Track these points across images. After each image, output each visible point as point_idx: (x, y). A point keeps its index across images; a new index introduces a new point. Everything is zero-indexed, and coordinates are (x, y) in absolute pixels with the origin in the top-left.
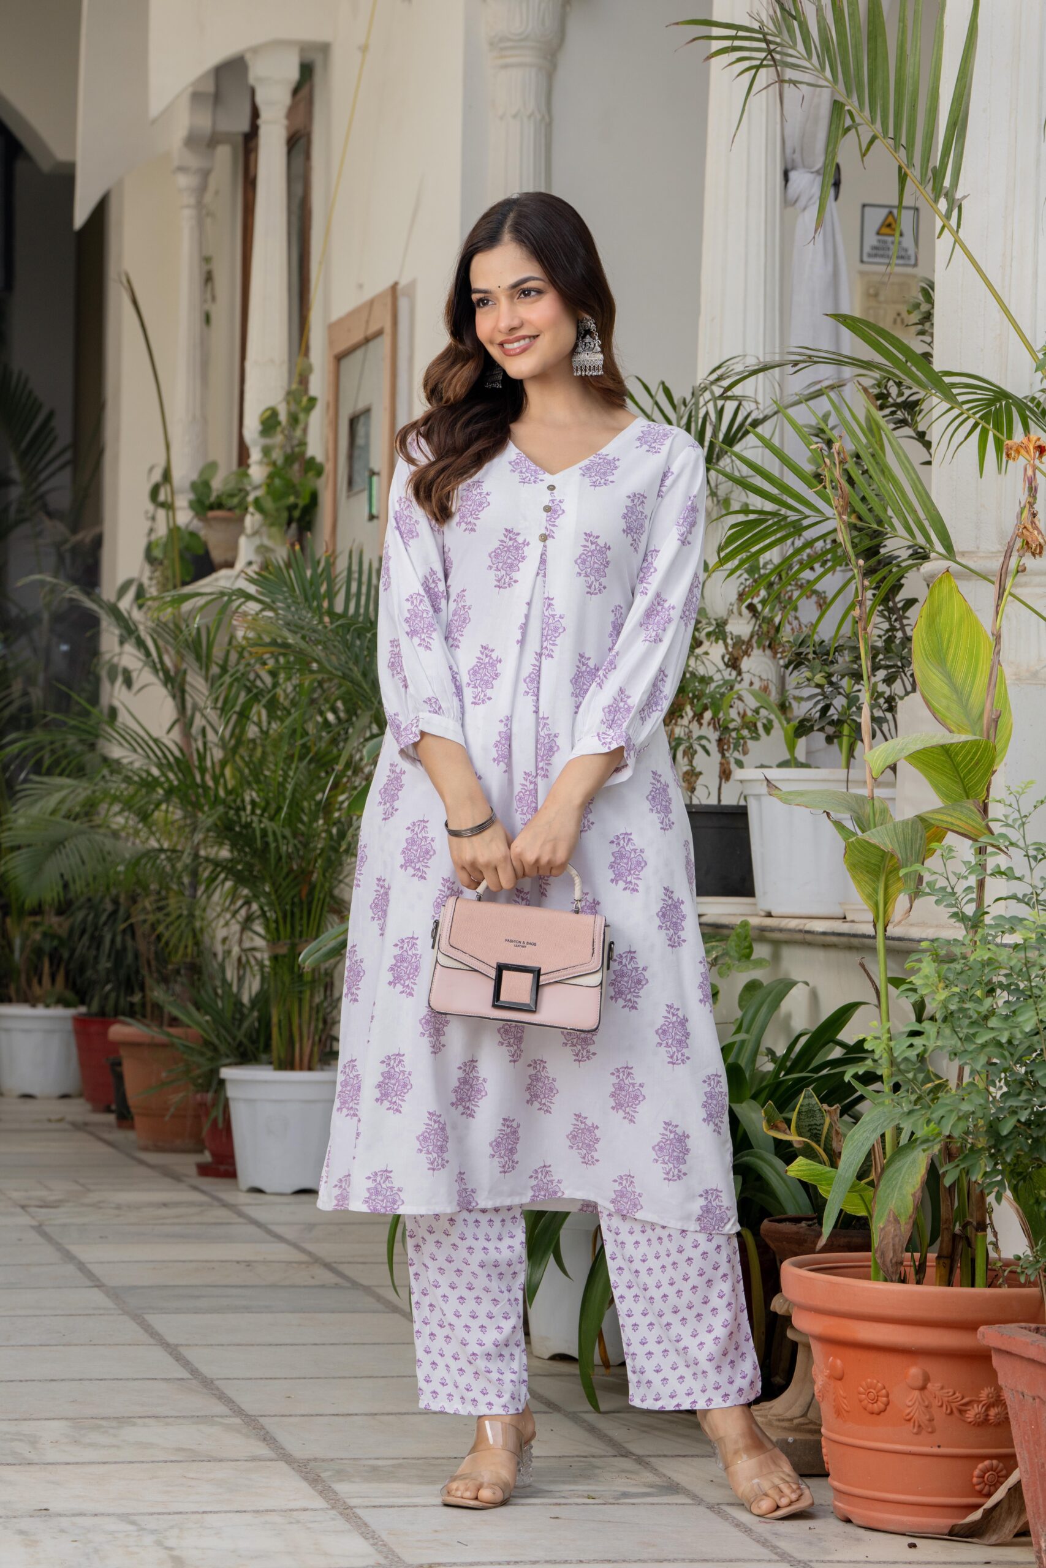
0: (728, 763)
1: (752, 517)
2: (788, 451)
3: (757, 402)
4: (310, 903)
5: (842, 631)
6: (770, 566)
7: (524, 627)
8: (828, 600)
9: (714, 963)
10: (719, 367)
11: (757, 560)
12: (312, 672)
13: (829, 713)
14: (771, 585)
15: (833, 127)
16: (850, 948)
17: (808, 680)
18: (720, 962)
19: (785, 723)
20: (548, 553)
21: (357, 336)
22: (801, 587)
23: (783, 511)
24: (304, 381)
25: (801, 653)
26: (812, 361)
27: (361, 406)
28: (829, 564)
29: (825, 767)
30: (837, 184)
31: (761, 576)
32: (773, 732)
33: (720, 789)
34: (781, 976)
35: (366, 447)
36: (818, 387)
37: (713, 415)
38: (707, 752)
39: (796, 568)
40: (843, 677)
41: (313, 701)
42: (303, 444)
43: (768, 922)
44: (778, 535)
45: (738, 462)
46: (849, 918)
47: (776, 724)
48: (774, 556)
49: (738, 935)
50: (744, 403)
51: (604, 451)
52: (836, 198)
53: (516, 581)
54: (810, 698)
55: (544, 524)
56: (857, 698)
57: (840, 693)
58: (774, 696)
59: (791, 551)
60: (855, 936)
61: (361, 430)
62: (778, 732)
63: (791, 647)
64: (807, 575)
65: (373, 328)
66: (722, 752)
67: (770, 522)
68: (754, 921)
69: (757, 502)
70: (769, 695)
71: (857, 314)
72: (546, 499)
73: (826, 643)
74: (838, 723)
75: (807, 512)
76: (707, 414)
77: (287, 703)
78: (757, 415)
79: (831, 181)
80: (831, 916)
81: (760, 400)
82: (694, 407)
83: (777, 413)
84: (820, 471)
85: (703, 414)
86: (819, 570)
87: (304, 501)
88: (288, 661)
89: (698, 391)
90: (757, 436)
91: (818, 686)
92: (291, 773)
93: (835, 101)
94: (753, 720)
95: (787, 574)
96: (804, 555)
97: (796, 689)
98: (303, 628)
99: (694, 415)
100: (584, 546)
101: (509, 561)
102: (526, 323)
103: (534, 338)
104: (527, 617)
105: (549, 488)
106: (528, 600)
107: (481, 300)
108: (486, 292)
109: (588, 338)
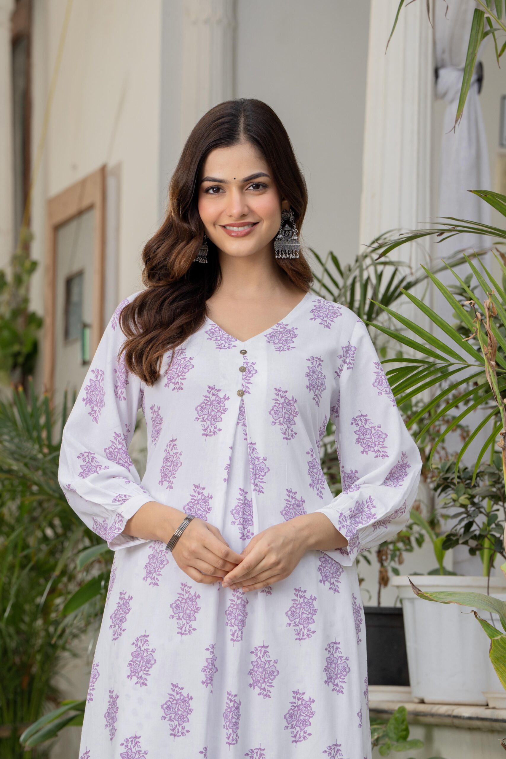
0: (386, 571)
1: (404, 364)
2: (437, 310)
3: (410, 267)
4: (30, 693)
5: (483, 460)
6: (421, 405)
7: (229, 468)
8: (471, 433)
9: (375, 743)
10: (377, 240)
11: (410, 401)
12: (33, 494)
13: (472, 529)
14: (421, 420)
15: (474, 31)
16: (492, 731)
17: (454, 501)
18: (381, 742)
19: (434, 537)
20: (245, 406)
21: (72, 210)
22: (448, 422)
23: (431, 359)
24: (26, 246)
25: (448, 478)
26: (456, 230)
27: (76, 268)
28: (471, 403)
29: (469, 575)
30: (480, 80)
31: (415, 413)
32: (424, 545)
33: (379, 593)
34: (434, 755)
35: (80, 304)
36: (461, 255)
37: (374, 280)
38: (369, 562)
39: (443, 406)
40: (484, 498)
41: (33, 520)
42: (26, 300)
43: (422, 708)
44: (428, 380)
45: (394, 319)
46: (491, 705)
47: (427, 538)
48: (425, 396)
49: (396, 720)
50: (400, 269)
51: (284, 321)
52: (479, 91)
53: (220, 430)
54: (456, 516)
55: (241, 381)
56: (496, 517)
57: (481, 512)
58: (425, 514)
59: (438, 392)
60: (496, 720)
61: (75, 289)
62: (429, 546)
63: (439, 473)
64: (453, 412)
65: (86, 203)
66: (381, 561)
67: (420, 369)
68: (410, 707)
69: (409, 352)
70: (420, 513)
71: (497, 190)
72: (240, 361)
73: (469, 469)
74: (480, 538)
75: (452, 360)
76: (369, 278)
77: (12, 521)
78: (410, 279)
79: (474, 77)
80: (475, 703)
81: (413, 265)
82: (357, 273)
83: (427, 277)
84: (464, 324)
85: (365, 276)
86: (463, 407)
87: (26, 349)
88: (12, 485)
89: (360, 259)
90: (410, 297)
91: (462, 506)
92: (14, 580)
93: (476, 10)
94: (407, 534)
95: (436, 411)
96: (450, 396)
97: (444, 508)
98: (25, 457)
99: (358, 279)
100: (276, 400)
101: (213, 413)
102: (251, 211)
103: (255, 224)
104: (231, 459)
105: (241, 352)
106: (231, 445)
107: (212, 188)
108: (221, 181)
109: (287, 227)
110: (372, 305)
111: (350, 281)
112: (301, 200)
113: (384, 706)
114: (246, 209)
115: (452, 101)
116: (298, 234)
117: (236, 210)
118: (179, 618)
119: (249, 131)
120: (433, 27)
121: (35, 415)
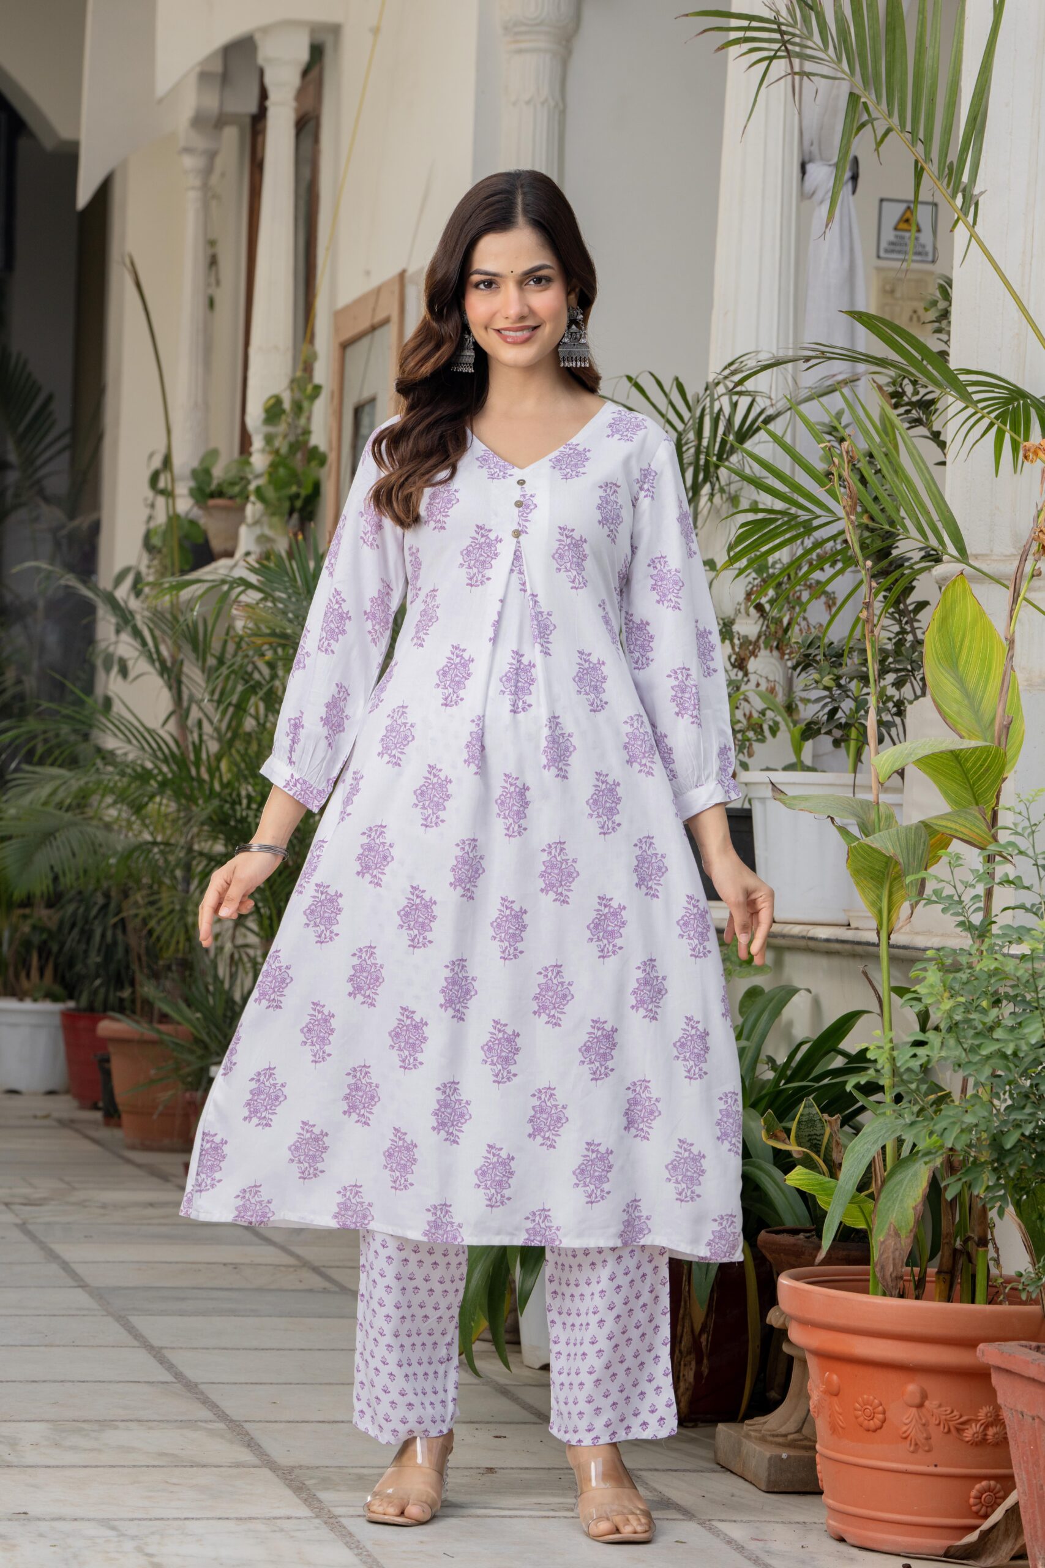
1: (760, 516)
2: (800, 449)
3: (770, 398)
6: (778, 566)
7: (497, 625)
8: (839, 602)
10: (732, 364)
11: (766, 560)
13: (837, 716)
14: (779, 584)
15: (849, 119)
16: (854, 955)
17: (817, 682)
19: (791, 725)
20: (522, 549)
21: (363, 324)
22: (810, 587)
23: (793, 510)
24: (308, 368)
25: (810, 655)
26: (825, 357)
27: (366, 395)
28: (839, 565)
29: (832, 771)
30: (855, 178)
31: (772, 576)
32: (779, 734)
34: (783, 983)
36: (832, 382)
37: (727, 412)
39: (805, 568)
40: (851, 679)
42: (307, 432)
44: (787, 536)
45: (749, 460)
46: (853, 926)
47: (783, 726)
48: (784, 556)
50: (758, 399)
51: (573, 441)
52: (854, 192)
53: (488, 579)
54: (818, 700)
55: (517, 519)
56: (866, 702)
57: (848, 696)
58: (780, 698)
59: (800, 552)
60: (858, 943)
61: (365, 419)
62: (786, 736)
63: (799, 648)
64: (817, 575)
65: (380, 316)
67: (780, 522)
69: (767, 501)
70: (776, 696)
71: (873, 311)
72: (516, 494)
73: (838, 644)
74: (846, 727)
75: (819, 512)
76: (721, 410)
78: (770, 411)
79: (848, 174)
80: (835, 922)
81: (773, 396)
82: (707, 402)
83: (790, 409)
85: (716, 409)
86: (829, 571)
87: (305, 493)
89: (711, 386)
90: (770, 433)
91: (826, 688)
93: (851, 94)
94: (759, 722)
95: (796, 574)
96: (814, 556)
97: (804, 690)
99: (707, 411)
100: (560, 540)
101: (482, 558)
102: (532, 312)
103: (535, 328)
104: (500, 614)
105: (518, 482)
106: (501, 597)
107: (483, 282)
108: (495, 275)
109: (573, 327)
110: (724, 442)
111: (698, 413)
114: (526, 310)
115: (821, 202)
117: (514, 310)
118: (424, 808)
119: (529, 212)
120: (800, 113)
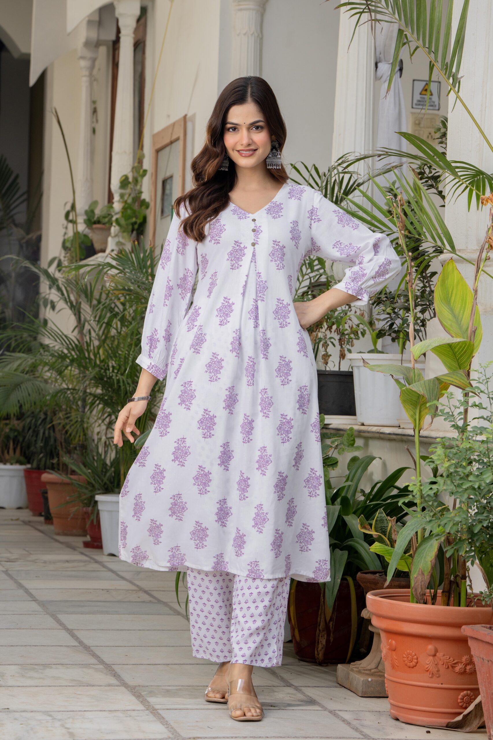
0: (344, 351)
2: (375, 199)
3: (360, 175)
5: (401, 287)
7: (245, 287)
10: (341, 158)
12: (142, 303)
13: (393, 327)
15: (398, 41)
16: (402, 441)
17: (384, 311)
18: (339, 447)
19: (371, 331)
20: (255, 252)
21: (167, 141)
24: (140, 162)
25: (380, 298)
26: (388, 154)
27: (168, 174)
29: (391, 353)
30: (401, 69)
32: (366, 336)
33: (339, 363)
34: (368, 454)
36: (389, 167)
37: (338, 182)
38: (334, 345)
40: (400, 309)
42: (141, 192)
43: (362, 428)
45: (350, 204)
46: (401, 427)
47: (367, 332)
49: (348, 435)
50: (353, 175)
51: (274, 200)
52: (400, 76)
53: (241, 266)
54: (384, 319)
55: (253, 238)
56: (407, 320)
57: (399, 317)
58: (366, 318)
60: (404, 435)
61: (168, 187)
62: (369, 337)
65: (174, 137)
66: (341, 345)
68: (356, 427)
70: (364, 318)
71: (410, 132)
72: (252, 226)
73: (392, 293)
74: (398, 332)
76: (335, 180)
77: (130, 319)
78: (359, 181)
79: (397, 68)
80: (393, 425)
81: (362, 173)
82: (328, 177)
83: (369, 180)
84: (391, 209)
85: (333, 180)
87: (139, 221)
88: (131, 298)
89: (331, 170)
90: (360, 191)
91: (388, 314)
92: (131, 353)
93: (399, 30)
94: (356, 330)
97: (377, 315)
98: (138, 282)
99: (329, 181)
100: (273, 247)
101: (237, 256)
102: (253, 142)
103: (255, 150)
104: (246, 282)
105: (252, 220)
106: (247, 274)
107: (231, 128)
108: (236, 124)
109: (274, 151)
111: (324, 182)
112: (282, 136)
113: (341, 427)
114: (251, 141)
115: (384, 82)
116: (280, 155)
117: (245, 141)
118: (210, 372)
119: (253, 96)
120: (374, 39)
121: (144, 260)
